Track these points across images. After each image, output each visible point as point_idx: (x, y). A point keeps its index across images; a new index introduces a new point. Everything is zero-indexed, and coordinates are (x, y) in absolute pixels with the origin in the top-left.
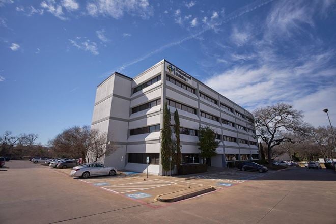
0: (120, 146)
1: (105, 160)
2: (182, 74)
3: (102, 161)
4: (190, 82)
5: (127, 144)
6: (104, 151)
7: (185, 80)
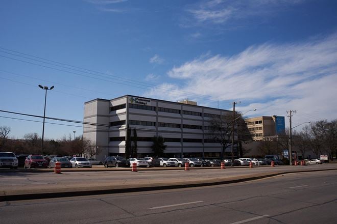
0: (104, 148)
1: (96, 157)
2: (142, 100)
3: (94, 157)
4: (149, 104)
5: (109, 147)
6: (95, 152)
7: (145, 104)
